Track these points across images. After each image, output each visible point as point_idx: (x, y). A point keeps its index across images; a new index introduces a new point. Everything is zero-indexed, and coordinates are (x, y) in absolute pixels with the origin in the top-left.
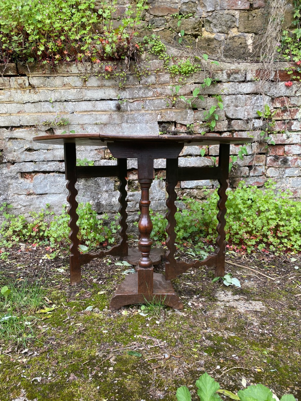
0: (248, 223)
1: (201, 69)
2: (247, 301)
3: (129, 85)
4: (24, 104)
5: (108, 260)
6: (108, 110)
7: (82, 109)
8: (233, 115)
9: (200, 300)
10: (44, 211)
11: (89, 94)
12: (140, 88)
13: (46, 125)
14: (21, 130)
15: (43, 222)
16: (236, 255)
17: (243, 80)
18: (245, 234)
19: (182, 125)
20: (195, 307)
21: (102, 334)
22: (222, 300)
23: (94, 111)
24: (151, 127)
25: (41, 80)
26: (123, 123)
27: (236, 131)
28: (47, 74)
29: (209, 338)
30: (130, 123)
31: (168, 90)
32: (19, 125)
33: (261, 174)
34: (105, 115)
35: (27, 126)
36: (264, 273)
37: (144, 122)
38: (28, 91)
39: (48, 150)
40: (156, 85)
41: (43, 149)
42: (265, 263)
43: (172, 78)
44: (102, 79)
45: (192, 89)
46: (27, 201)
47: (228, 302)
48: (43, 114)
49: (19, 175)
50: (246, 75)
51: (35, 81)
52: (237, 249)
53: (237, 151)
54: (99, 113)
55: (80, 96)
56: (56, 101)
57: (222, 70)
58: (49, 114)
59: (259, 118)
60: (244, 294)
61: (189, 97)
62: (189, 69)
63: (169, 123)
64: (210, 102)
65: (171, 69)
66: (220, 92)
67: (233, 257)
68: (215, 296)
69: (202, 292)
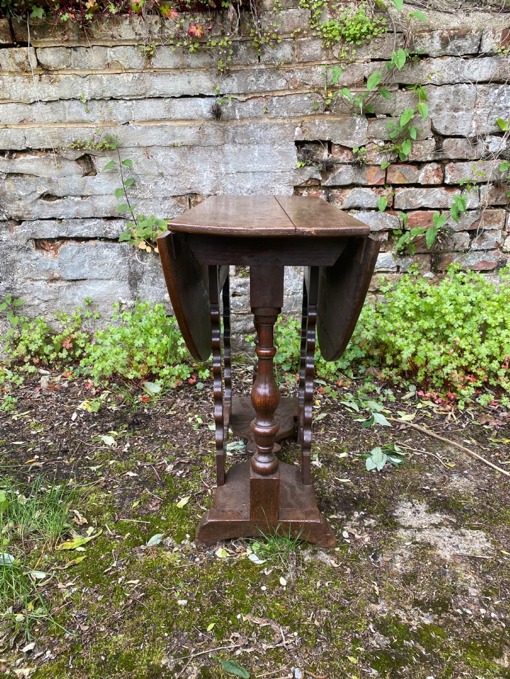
0: (463, 350)
1: (387, 29)
2: (456, 529)
3: (239, 65)
4: (31, 104)
5: (196, 416)
6: (196, 117)
7: (144, 116)
8: (446, 128)
9: (367, 523)
10: (82, 310)
11: (160, 85)
12: (261, 72)
13: (76, 148)
14: (29, 157)
15: (80, 332)
16: (435, 410)
17: (474, 52)
18: (456, 372)
19: (343, 148)
20: (356, 541)
21: (176, 608)
22: (407, 524)
23: (170, 120)
24: (282, 153)
25: (62, 54)
26: (225, 143)
27: (450, 160)
28: (73, 41)
29: (382, 627)
30: (240, 144)
31: (317, 75)
32: (23, 148)
33: (493, 247)
34: (191, 127)
35: (39, 150)
36: (489, 458)
37: (268, 141)
38: (36, 78)
39: (82, 197)
40: (294, 65)
41: (74, 196)
42: (490, 431)
43: (325, 49)
44: (184, 52)
45: (366, 74)
46: (50, 293)
47: (420, 530)
48: (69, 126)
49: (31, 244)
50: (481, 40)
51: (49, 57)
52: (438, 397)
53: (449, 201)
54: (179, 123)
55: (139, 89)
56: (93, 99)
57: (431, 31)
58: (80, 125)
59: (500, 134)
60: (450, 512)
61: (359, 90)
62: (363, 31)
63: (317, 143)
64: (402, 99)
65: (325, 30)
66: (424, 78)
67: (429, 415)
68: (395, 514)
69: (370, 503)
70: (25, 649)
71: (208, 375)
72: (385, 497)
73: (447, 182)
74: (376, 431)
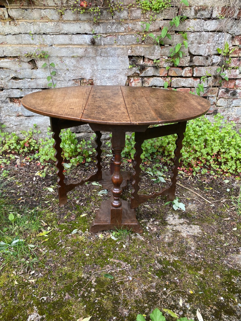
0: (196, 151)
1: (171, 5)
2: (189, 225)
3: (103, 20)
4: (6, 35)
6: (83, 43)
7: (59, 43)
8: (195, 52)
9: (155, 223)
10: (32, 130)
11: (66, 28)
12: (113, 23)
13: (28, 56)
14: (6, 60)
15: (32, 139)
16: (184, 175)
17: (209, 17)
18: (193, 160)
19: (149, 59)
20: (152, 230)
21: (85, 257)
22: (171, 224)
23: (71, 44)
24: (122, 61)
25: (20, 12)
26: (97, 56)
27: (196, 66)
28: (25, 6)
29: (160, 262)
30: (104, 56)
31: (139, 26)
32: (3, 56)
33: (212, 104)
34: (81, 48)
35: (10, 57)
36: (203, 196)
37: (116, 56)
38: (8, 23)
39: (31, 79)
40: (128, 21)
41: (27, 78)
42: (205, 184)
43: (143, 14)
44: (77, 13)
45: (161, 26)
46: (17, 122)
47: (175, 225)
48: (24, 46)
49: (8, 100)
50: (212, 12)
51: (14, 13)
52: (185, 169)
53: (195, 84)
54: (76, 46)
55: (57, 30)
56: (35, 34)
57: (190, 6)
58: (29, 46)
59: (219, 55)
60: (187, 218)
61: (157, 33)
62: (160, 7)
63: (139, 57)
64: (176, 38)
65: (143, 5)
66: (187, 28)
67: (181, 177)
68: (166, 219)
69: (157, 215)
70: (31, 273)
71: (90, 160)
72: (163, 212)
73: (194, 75)
74: (160, 184)
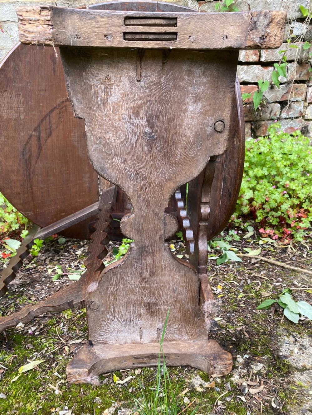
9: (255, 369)
16: (276, 245)
18: (291, 209)
22: (300, 365)
33: (298, 115)
52: (275, 234)
53: (264, 76)
59: (301, 20)
67: (272, 249)
72: (264, 333)
73: (263, 60)
74: (231, 266)
